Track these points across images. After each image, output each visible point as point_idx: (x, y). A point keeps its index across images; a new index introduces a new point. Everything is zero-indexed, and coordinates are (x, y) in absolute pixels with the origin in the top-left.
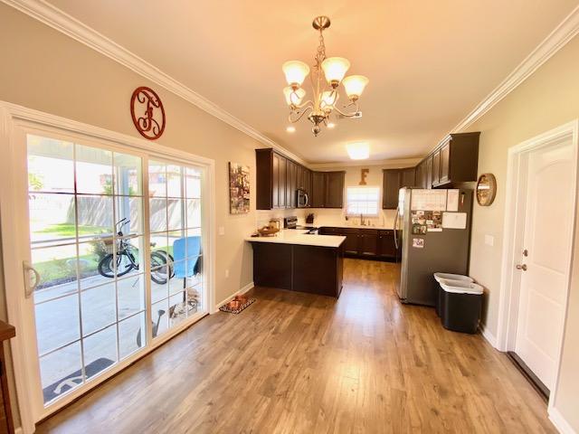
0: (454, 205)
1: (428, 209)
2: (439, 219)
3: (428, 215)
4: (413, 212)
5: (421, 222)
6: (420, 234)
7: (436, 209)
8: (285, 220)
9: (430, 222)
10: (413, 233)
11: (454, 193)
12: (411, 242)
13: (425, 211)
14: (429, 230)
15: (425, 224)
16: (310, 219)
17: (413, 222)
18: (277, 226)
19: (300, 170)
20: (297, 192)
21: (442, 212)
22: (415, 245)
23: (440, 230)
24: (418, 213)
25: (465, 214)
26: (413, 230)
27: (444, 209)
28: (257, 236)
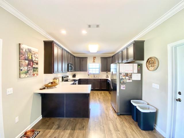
0: (136, 71)
1: (126, 72)
2: (131, 76)
3: (127, 75)
4: (120, 74)
5: (124, 78)
6: (124, 83)
7: (129, 72)
8: (62, 77)
9: (127, 78)
10: (121, 83)
11: (136, 65)
12: (120, 87)
13: (125, 73)
14: (127, 81)
15: (125, 79)
16: (74, 76)
17: (121, 78)
18: (57, 81)
19: (69, 55)
20: (68, 65)
21: (132, 73)
22: (122, 88)
23: (131, 81)
24: (122, 74)
25: (140, 74)
26: (121, 82)
27: (132, 72)
28: (44, 88)
